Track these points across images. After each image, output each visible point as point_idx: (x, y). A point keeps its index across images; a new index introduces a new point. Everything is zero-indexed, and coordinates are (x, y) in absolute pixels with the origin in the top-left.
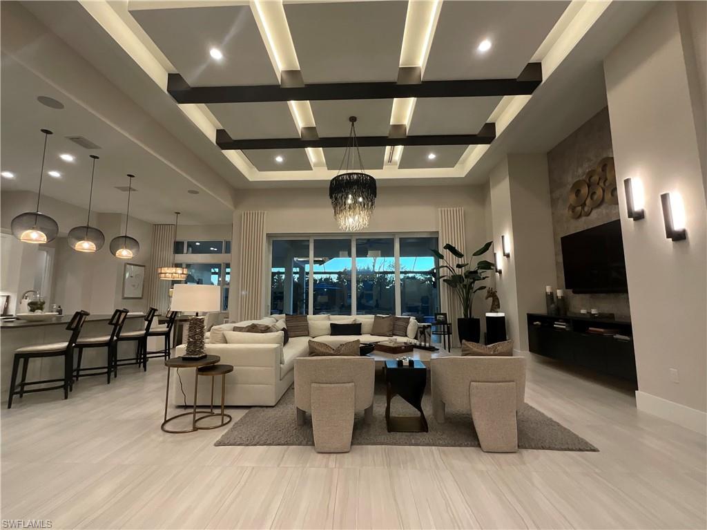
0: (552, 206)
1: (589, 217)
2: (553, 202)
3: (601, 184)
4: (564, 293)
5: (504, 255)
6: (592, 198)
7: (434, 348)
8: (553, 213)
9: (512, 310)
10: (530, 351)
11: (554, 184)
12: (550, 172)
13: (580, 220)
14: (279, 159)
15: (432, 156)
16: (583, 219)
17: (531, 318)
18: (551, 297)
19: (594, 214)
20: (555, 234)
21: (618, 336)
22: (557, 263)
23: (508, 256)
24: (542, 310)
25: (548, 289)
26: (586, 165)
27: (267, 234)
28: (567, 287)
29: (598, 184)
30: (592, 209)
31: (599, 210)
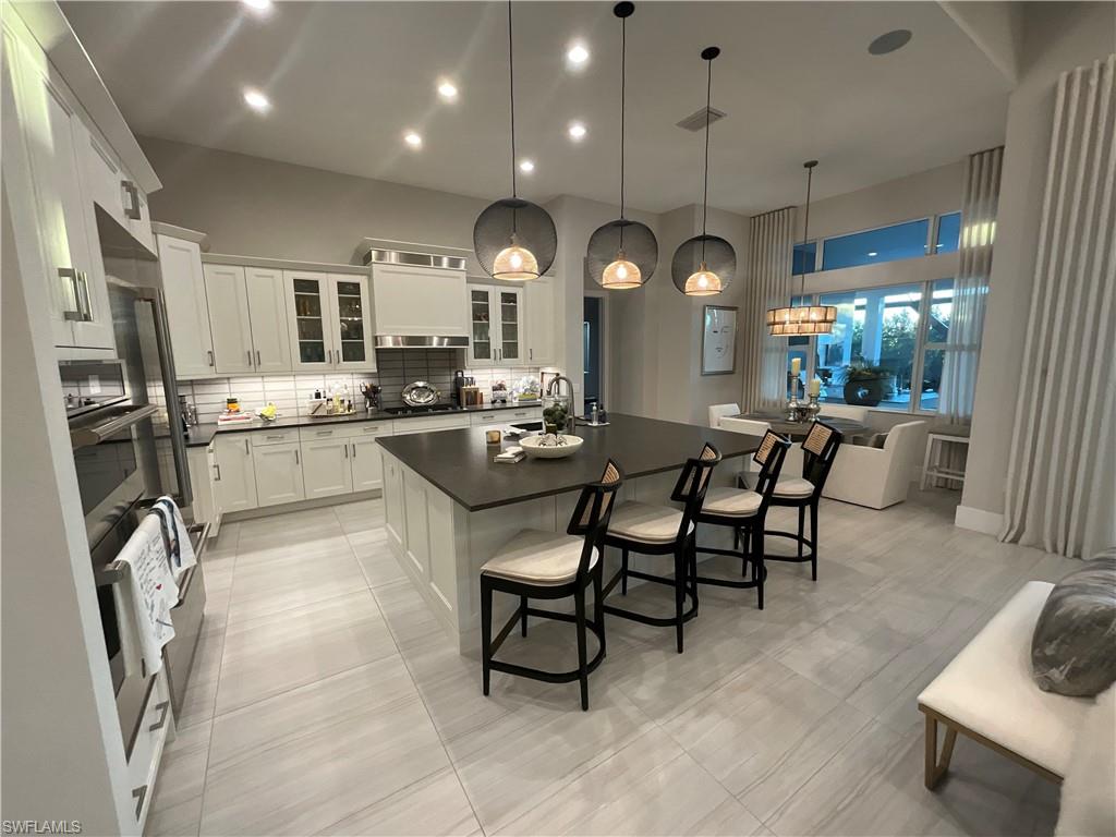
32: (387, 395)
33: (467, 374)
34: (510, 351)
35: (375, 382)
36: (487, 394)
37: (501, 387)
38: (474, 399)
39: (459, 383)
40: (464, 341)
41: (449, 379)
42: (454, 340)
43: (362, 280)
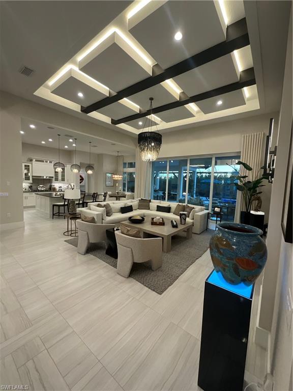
14: (140, 123)
15: (220, 103)
32: (34, 187)
33: (53, 184)
34: (63, 180)
35: (31, 185)
36: (57, 189)
37: (61, 187)
38: (54, 190)
39: (51, 186)
40: (53, 177)
41: (49, 185)
42: (50, 177)
43: (30, 165)
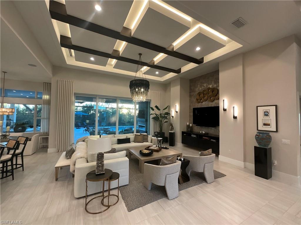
0: (190, 97)
1: (202, 104)
2: (190, 96)
3: (207, 95)
4: (192, 125)
5: (176, 112)
6: (204, 98)
7: (167, 148)
8: (190, 100)
9: (178, 131)
10: (182, 143)
11: (191, 91)
12: (190, 86)
13: (199, 104)
14: (92, 59)
15: (157, 73)
16: (200, 104)
17: (183, 133)
18: (188, 126)
19: (204, 103)
20: (190, 106)
21: (212, 140)
22: (190, 115)
23: (177, 112)
24: (185, 130)
25: (188, 124)
26: (203, 88)
27: (74, 93)
28: (193, 124)
29: (206, 94)
30: (204, 101)
31: (205, 102)
